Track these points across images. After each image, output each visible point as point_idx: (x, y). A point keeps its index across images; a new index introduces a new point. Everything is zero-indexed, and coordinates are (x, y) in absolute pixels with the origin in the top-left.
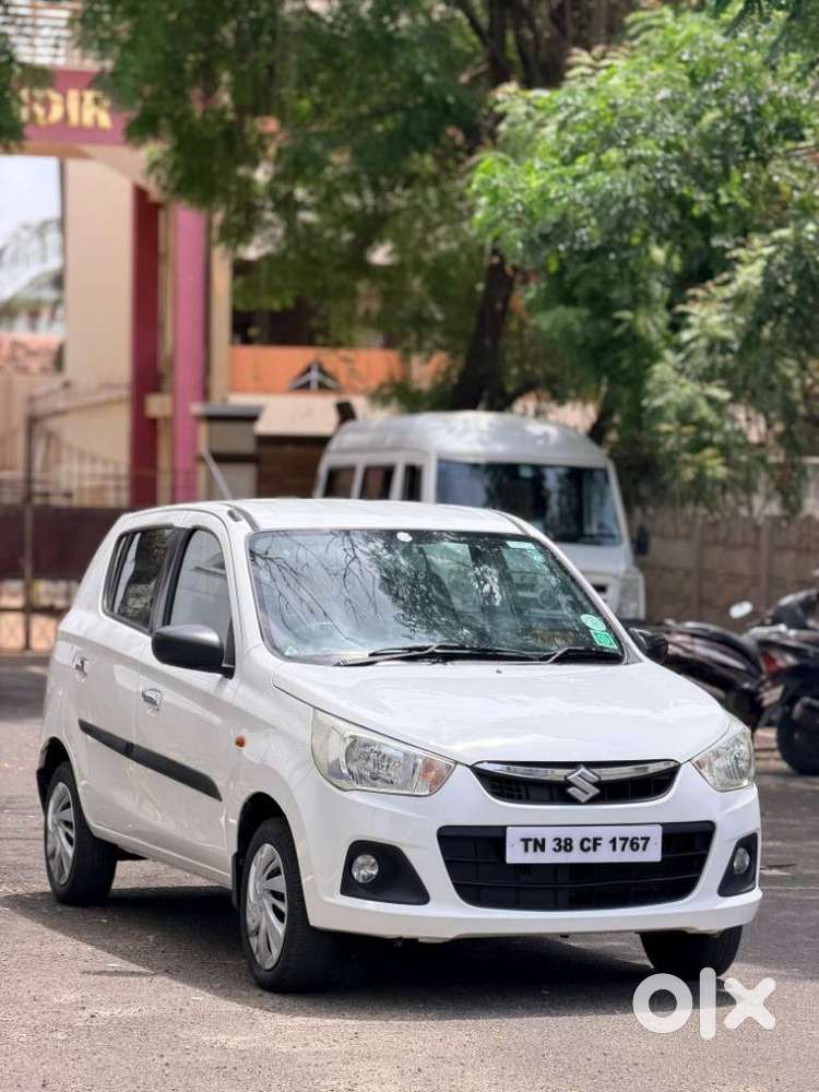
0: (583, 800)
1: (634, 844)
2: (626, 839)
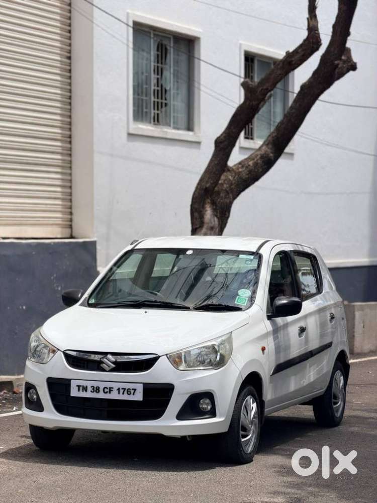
0: (107, 370)
1: (128, 392)
2: (125, 389)
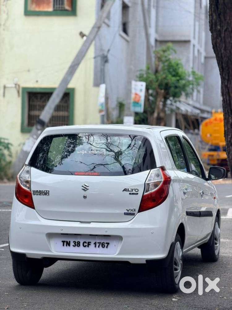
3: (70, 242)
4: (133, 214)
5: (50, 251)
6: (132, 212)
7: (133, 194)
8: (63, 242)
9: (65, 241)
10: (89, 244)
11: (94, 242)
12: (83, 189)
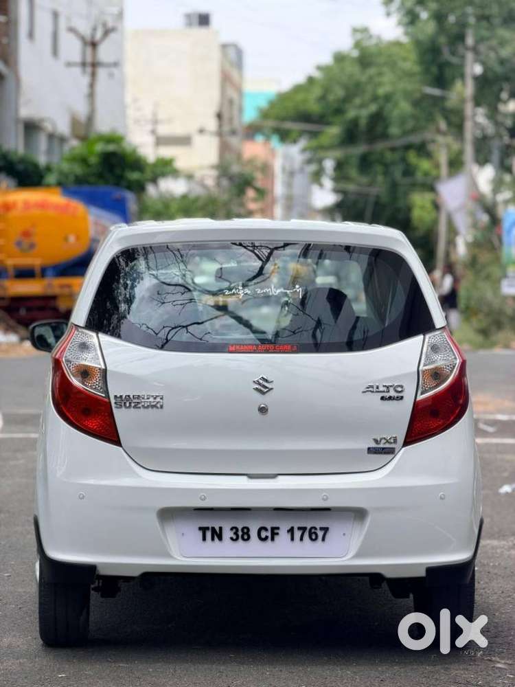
3: (221, 529)
4: (391, 451)
5: (169, 556)
6: (387, 445)
7: (390, 398)
8: (203, 530)
9: (208, 528)
10: (274, 532)
11: (289, 528)
12: (257, 389)
